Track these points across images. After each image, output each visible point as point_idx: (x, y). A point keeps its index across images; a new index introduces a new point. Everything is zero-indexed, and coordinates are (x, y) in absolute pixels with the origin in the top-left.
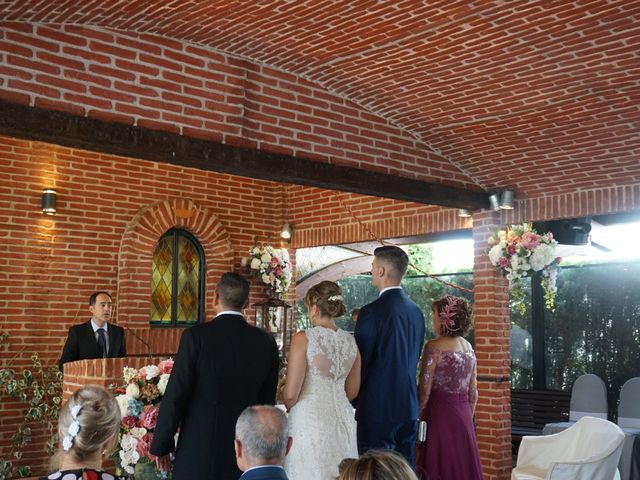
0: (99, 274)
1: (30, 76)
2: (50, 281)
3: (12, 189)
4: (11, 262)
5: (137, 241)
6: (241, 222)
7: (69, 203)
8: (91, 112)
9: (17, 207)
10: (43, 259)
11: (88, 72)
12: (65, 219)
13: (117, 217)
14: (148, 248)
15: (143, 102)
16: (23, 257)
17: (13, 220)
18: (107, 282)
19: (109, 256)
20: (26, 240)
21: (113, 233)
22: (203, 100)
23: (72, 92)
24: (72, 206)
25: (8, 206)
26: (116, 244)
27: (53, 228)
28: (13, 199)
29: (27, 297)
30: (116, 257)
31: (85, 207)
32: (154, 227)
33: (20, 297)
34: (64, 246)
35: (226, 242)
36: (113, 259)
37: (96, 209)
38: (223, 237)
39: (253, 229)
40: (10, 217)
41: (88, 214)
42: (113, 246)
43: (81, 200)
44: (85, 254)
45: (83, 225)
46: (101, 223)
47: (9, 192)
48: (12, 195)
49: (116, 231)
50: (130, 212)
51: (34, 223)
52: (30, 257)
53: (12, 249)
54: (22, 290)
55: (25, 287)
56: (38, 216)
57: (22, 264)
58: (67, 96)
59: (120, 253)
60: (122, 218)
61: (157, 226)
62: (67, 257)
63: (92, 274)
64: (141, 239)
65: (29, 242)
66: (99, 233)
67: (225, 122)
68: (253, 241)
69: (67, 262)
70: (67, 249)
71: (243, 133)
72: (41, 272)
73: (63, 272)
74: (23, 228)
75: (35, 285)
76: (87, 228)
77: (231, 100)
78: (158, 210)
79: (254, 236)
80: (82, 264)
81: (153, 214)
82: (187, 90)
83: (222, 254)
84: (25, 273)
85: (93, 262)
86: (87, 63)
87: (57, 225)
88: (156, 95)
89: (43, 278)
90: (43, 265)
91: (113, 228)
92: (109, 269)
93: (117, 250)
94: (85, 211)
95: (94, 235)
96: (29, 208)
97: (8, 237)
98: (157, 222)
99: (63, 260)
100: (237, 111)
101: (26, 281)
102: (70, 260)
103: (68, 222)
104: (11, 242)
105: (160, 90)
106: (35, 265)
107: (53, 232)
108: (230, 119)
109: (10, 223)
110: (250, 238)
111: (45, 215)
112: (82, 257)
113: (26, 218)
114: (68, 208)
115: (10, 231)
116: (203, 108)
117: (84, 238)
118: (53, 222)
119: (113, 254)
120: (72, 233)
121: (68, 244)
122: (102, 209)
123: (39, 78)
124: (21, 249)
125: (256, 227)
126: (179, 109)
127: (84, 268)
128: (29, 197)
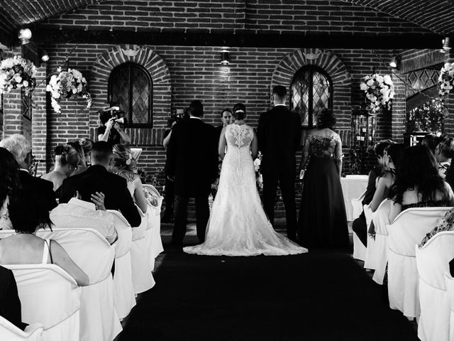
0: (258, 98)
1: (135, 19)
2: (228, 103)
3: (204, 51)
4: (205, 93)
5: (280, 76)
6: (361, 57)
7: (237, 56)
8: (163, 29)
9: (207, 61)
10: (223, 90)
11: (161, 11)
12: (236, 66)
13: (269, 62)
14: (287, 80)
15: (189, 20)
16: (212, 90)
17: (206, 69)
18: (264, 102)
19: (265, 87)
20: (213, 80)
21: (267, 72)
22: (222, 14)
23: (154, 22)
24: (240, 58)
25: (202, 61)
26: (269, 79)
27: (229, 72)
28: (205, 57)
29: (215, 113)
30: (269, 87)
31: (248, 58)
32: (290, 67)
33: (211, 113)
34: (236, 82)
35: (344, 73)
36: (267, 88)
37: (255, 58)
38: (342, 69)
39: (371, 62)
40: (204, 68)
41: (250, 62)
42: (267, 80)
43: (246, 54)
44: (249, 86)
45: (247, 69)
46: (259, 66)
47: (203, 53)
48: (204, 55)
49: (269, 70)
50: (278, 58)
51: (217, 70)
52: (216, 90)
53: (206, 86)
54: (212, 109)
55: (214, 107)
56: (219, 65)
57: (211, 94)
58: (152, 24)
59: (272, 84)
60: (272, 62)
61: (293, 67)
62: (238, 88)
63: (255, 98)
64: (282, 75)
65: (215, 81)
66: (257, 72)
67: (235, 23)
68: (372, 70)
69: (238, 92)
70: (238, 84)
71: (245, 27)
72: (223, 98)
73: (236, 97)
74: (211, 73)
75: (219, 105)
76: (249, 70)
77: (237, 11)
78: (294, 56)
79: (372, 67)
80: (247, 92)
81: (290, 59)
82: (212, 10)
83: (342, 81)
84: (213, 99)
85: (255, 90)
86: (161, 7)
87: (231, 70)
88: (196, 16)
89: (224, 101)
90: (223, 94)
91: (267, 69)
92: (265, 94)
93: (269, 83)
94: (248, 60)
95: (255, 74)
96: (214, 61)
97: (203, 79)
98: (293, 63)
99: (236, 90)
100: (242, 16)
101: (214, 103)
102: (240, 90)
103: (238, 68)
104: (205, 81)
105: (197, 13)
106: (219, 94)
107: (229, 74)
108: (237, 21)
109: (204, 71)
110: (369, 68)
111: (222, 65)
112: (247, 88)
113: (213, 67)
114: (237, 59)
115: (204, 76)
116: (223, 18)
117: (248, 76)
118: (229, 68)
119: (267, 85)
120: (240, 74)
121: (238, 81)
122: (259, 58)
123: (139, 19)
124: (210, 86)
125: (373, 60)
126: (209, 20)
127: (249, 94)
128: (214, 55)
